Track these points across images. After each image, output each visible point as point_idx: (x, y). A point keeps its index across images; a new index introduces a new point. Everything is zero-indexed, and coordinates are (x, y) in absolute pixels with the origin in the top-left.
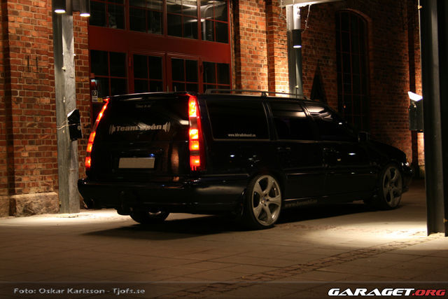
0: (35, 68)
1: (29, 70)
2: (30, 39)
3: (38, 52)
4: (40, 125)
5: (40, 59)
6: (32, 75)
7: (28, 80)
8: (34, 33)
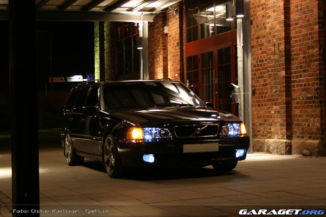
0: (277, 51)
1: (275, 53)
2: (276, 32)
3: (279, 39)
4: (280, 91)
5: (280, 44)
6: (277, 57)
7: (275, 61)
8: (278, 27)
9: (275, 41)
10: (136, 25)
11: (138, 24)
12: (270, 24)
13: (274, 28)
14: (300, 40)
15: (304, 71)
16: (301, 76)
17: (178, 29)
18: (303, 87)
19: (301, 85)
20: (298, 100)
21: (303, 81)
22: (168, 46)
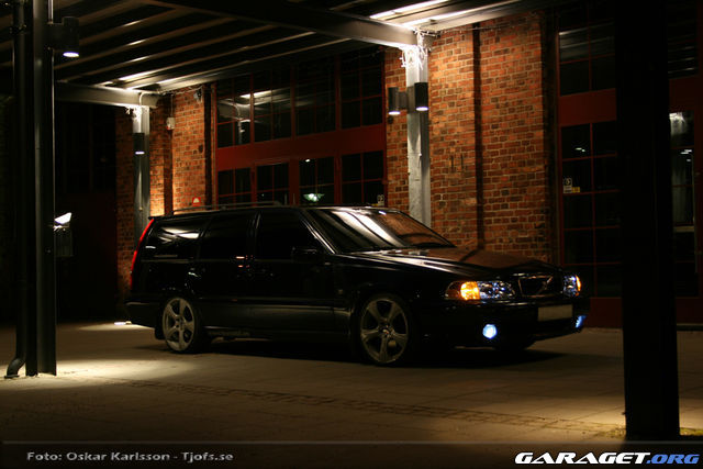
0: (459, 167)
1: (453, 170)
2: (455, 137)
3: (464, 149)
4: (464, 229)
5: (466, 156)
6: (457, 175)
7: (453, 182)
8: (459, 129)
9: (453, 150)
10: (128, 112)
11: (132, 110)
12: (441, 125)
13: (452, 130)
14: (503, 152)
15: (512, 199)
16: (506, 206)
17: (203, 124)
18: (510, 223)
19: (505, 221)
20: (498, 244)
21: (511, 214)
22: (174, 151)
